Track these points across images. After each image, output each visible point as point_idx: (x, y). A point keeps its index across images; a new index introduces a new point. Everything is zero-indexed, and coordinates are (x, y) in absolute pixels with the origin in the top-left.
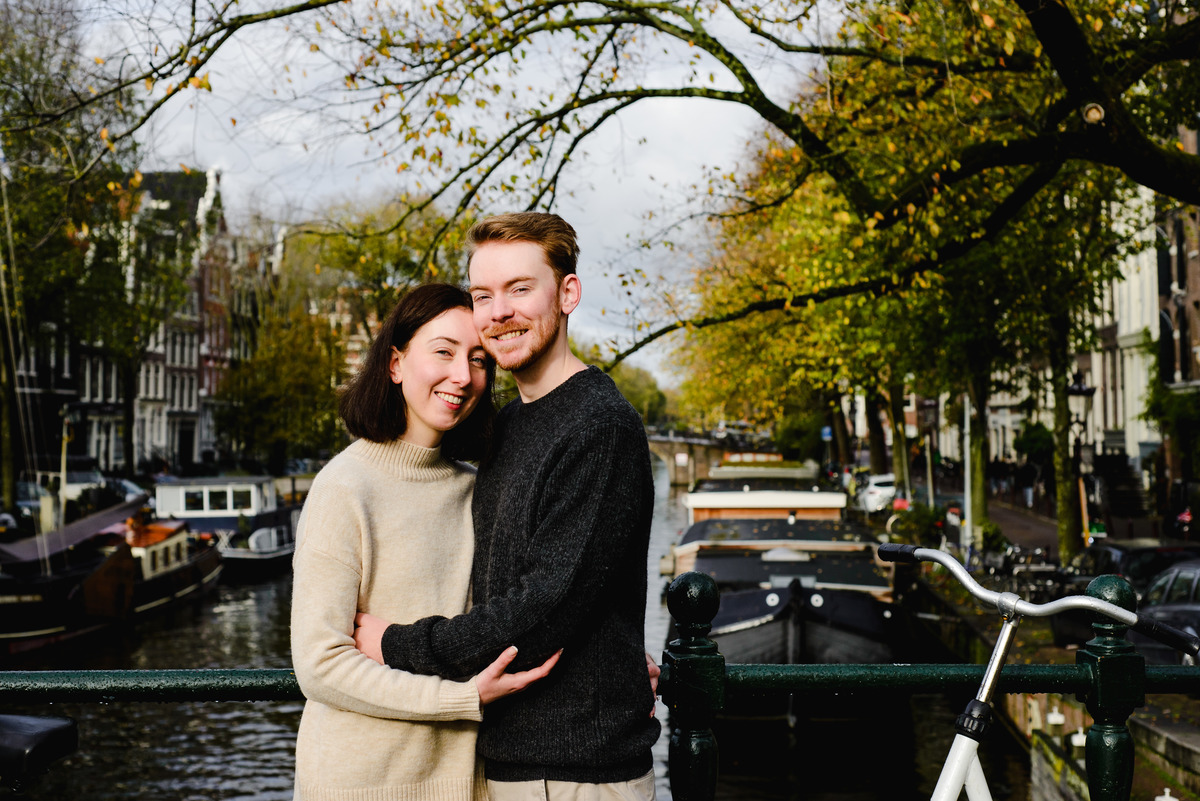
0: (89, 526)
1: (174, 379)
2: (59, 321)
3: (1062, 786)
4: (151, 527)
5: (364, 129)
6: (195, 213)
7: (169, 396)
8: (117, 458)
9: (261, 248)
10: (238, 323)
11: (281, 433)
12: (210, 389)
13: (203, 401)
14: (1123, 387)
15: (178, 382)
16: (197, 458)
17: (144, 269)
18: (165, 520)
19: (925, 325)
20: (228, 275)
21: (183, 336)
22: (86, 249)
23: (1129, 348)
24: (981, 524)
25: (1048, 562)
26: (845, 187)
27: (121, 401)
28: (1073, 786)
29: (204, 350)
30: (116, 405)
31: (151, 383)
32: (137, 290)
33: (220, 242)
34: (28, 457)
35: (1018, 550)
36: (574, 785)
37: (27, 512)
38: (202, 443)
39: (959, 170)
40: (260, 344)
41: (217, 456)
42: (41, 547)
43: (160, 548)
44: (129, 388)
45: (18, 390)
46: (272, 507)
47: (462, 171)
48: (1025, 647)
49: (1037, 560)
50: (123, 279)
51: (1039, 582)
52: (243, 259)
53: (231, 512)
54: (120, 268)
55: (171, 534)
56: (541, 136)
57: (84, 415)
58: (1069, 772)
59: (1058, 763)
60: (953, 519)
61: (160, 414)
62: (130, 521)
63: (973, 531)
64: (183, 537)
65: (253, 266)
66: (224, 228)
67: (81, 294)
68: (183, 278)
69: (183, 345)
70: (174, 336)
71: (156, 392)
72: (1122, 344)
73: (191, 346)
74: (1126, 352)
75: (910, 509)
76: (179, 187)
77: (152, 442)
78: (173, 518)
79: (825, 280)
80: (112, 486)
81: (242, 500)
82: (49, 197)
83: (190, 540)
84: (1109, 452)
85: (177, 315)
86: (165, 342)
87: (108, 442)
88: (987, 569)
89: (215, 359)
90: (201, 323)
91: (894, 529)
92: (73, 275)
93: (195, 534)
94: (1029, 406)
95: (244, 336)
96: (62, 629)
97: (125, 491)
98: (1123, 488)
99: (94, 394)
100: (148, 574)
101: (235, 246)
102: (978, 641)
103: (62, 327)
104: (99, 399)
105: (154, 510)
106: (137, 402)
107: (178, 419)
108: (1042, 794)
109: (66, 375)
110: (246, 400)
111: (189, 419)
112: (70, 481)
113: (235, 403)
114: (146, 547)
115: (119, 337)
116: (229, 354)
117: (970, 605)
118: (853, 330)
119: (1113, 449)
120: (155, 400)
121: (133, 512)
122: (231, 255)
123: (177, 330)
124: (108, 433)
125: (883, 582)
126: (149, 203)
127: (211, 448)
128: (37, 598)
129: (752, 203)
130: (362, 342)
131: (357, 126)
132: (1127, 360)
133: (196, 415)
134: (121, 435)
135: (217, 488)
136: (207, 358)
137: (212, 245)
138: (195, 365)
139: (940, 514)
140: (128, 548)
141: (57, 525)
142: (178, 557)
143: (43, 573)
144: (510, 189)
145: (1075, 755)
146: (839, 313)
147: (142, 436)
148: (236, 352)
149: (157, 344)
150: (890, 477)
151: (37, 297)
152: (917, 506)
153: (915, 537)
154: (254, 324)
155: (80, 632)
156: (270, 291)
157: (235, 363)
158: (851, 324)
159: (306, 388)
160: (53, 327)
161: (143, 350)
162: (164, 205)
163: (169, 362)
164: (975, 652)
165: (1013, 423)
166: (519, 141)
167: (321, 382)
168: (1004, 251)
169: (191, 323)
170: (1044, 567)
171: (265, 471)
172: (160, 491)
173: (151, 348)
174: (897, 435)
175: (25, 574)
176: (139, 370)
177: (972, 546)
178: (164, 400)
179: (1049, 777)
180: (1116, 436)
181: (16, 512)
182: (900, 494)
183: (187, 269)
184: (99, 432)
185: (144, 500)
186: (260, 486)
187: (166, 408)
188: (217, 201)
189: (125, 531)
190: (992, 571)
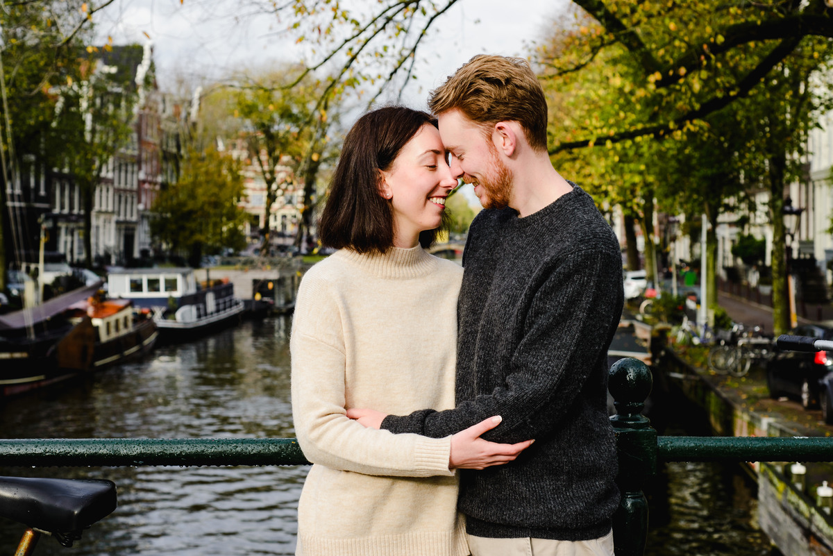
0: (62, 303)
1: (120, 197)
2: (36, 153)
3: (783, 503)
4: (106, 304)
5: (272, 9)
6: (135, 76)
7: (116, 209)
8: (80, 253)
9: (183, 101)
10: (167, 157)
11: (198, 237)
12: (146, 205)
13: (141, 213)
14: (814, 209)
15: (123, 199)
16: (137, 254)
17: (98, 117)
18: (115, 299)
19: (679, 161)
20: (159, 121)
21: (126, 165)
22: (56, 101)
23: (819, 180)
24: (713, 308)
25: (764, 336)
26: (637, 55)
27: (82, 212)
28: (793, 503)
29: (142, 176)
30: (79, 216)
31: (104, 200)
32: (93, 131)
33: (153, 97)
34: (17, 252)
35: (741, 328)
36: (554, 542)
37: (15, 292)
38: (140, 244)
39: (723, 43)
40: (182, 172)
41: (151, 253)
42: (26, 318)
43: (112, 319)
44: (88, 204)
45: (10, 204)
46: (192, 291)
47: (346, 41)
48: (749, 398)
49: (756, 335)
50: (83, 123)
51: (757, 351)
52: (170, 111)
53: (163, 294)
54: (81, 116)
55: (121, 309)
56: (404, 15)
57: (55, 222)
58: (790, 492)
59: (781, 486)
60: (691, 304)
61: (110, 222)
62: (90, 299)
63: (707, 313)
64: (129, 312)
65: (177, 114)
66: (156, 87)
67: (53, 134)
68: (127, 122)
69: (126, 172)
70: (120, 166)
71: (107, 206)
72: (813, 177)
73: (133, 173)
74: (817, 184)
75: (659, 297)
76: (125, 56)
77: (104, 242)
78: (121, 298)
79: (601, 128)
80: (77, 274)
81: (171, 285)
82: (30, 63)
83: (135, 314)
84: (802, 256)
85: (122, 150)
86: (114, 170)
87: (72, 243)
88: (718, 342)
89: (150, 183)
90: (140, 156)
91: (646, 311)
92: (48, 119)
93: (137, 309)
94: (743, 222)
95: (171, 166)
96: (42, 377)
97: (86, 279)
98: (812, 282)
99: (62, 207)
100: (104, 338)
101: (164, 101)
102: (713, 394)
103: (39, 159)
104: (66, 211)
105: (106, 292)
106: (93, 214)
107: (123, 226)
108: (767, 507)
109: (42, 193)
110: (173, 213)
111: (131, 226)
112: (46, 270)
113: (164, 215)
114: (102, 318)
115: (80, 165)
116: (160, 179)
117: (705, 367)
118: (621, 165)
119: (805, 254)
120: (106, 212)
121: (92, 293)
122: (161, 107)
123: (123, 162)
124: (72, 235)
125: (643, 350)
126: (102, 68)
127: (147, 247)
128: (25, 355)
129: (560, 69)
130: (255, 171)
131: (266, 7)
132: (817, 190)
133: (136, 223)
134: (82, 237)
135: (153, 277)
136: (144, 182)
137: (147, 98)
138: (135, 187)
139: (682, 300)
140: (90, 319)
141: (37, 302)
142: (126, 326)
143: (28, 337)
144: (382, 56)
145: (794, 480)
146: (611, 153)
147: (97, 238)
148: (164, 177)
149: (108, 171)
150: (642, 273)
151: (22, 135)
152: (664, 295)
153: (663, 317)
154: (178, 156)
155: (56, 380)
156: (190, 133)
157: (164, 186)
158: (620, 161)
159: (217, 204)
160: (32, 158)
161: (98, 176)
162: (114, 70)
163: (116, 184)
164: (710, 402)
165: (731, 234)
166: (389, 20)
167: (226, 200)
168: (740, 107)
169: (133, 156)
170: (760, 340)
171: (186, 264)
172: (111, 278)
173: (103, 174)
174: (649, 243)
175: (15, 337)
176: (94, 190)
177: (706, 325)
178: (113, 212)
179: (773, 496)
180: (808, 244)
181: (7, 292)
182: (650, 285)
183: (130, 116)
184: (66, 234)
185: (101, 284)
186: (184, 275)
187: (115, 218)
188: (152, 67)
189: (87, 307)
190: (723, 343)
